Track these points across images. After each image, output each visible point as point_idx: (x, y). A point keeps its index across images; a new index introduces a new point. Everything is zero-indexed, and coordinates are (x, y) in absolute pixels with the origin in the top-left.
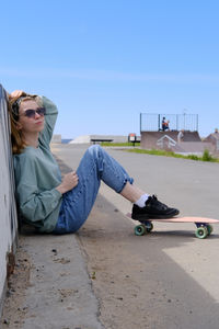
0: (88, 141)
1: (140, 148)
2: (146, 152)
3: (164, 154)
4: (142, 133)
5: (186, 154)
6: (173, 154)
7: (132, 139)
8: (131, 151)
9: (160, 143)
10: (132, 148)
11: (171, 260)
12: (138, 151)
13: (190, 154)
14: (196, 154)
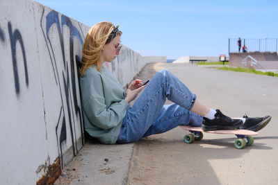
0: (188, 61)
1: (228, 66)
2: (232, 69)
3: (246, 71)
4: (230, 54)
5: (264, 71)
6: (254, 71)
7: (223, 59)
8: (220, 69)
9: (244, 62)
10: (222, 66)
11: (213, 172)
12: (226, 69)
13: (268, 71)
14: (272, 71)
